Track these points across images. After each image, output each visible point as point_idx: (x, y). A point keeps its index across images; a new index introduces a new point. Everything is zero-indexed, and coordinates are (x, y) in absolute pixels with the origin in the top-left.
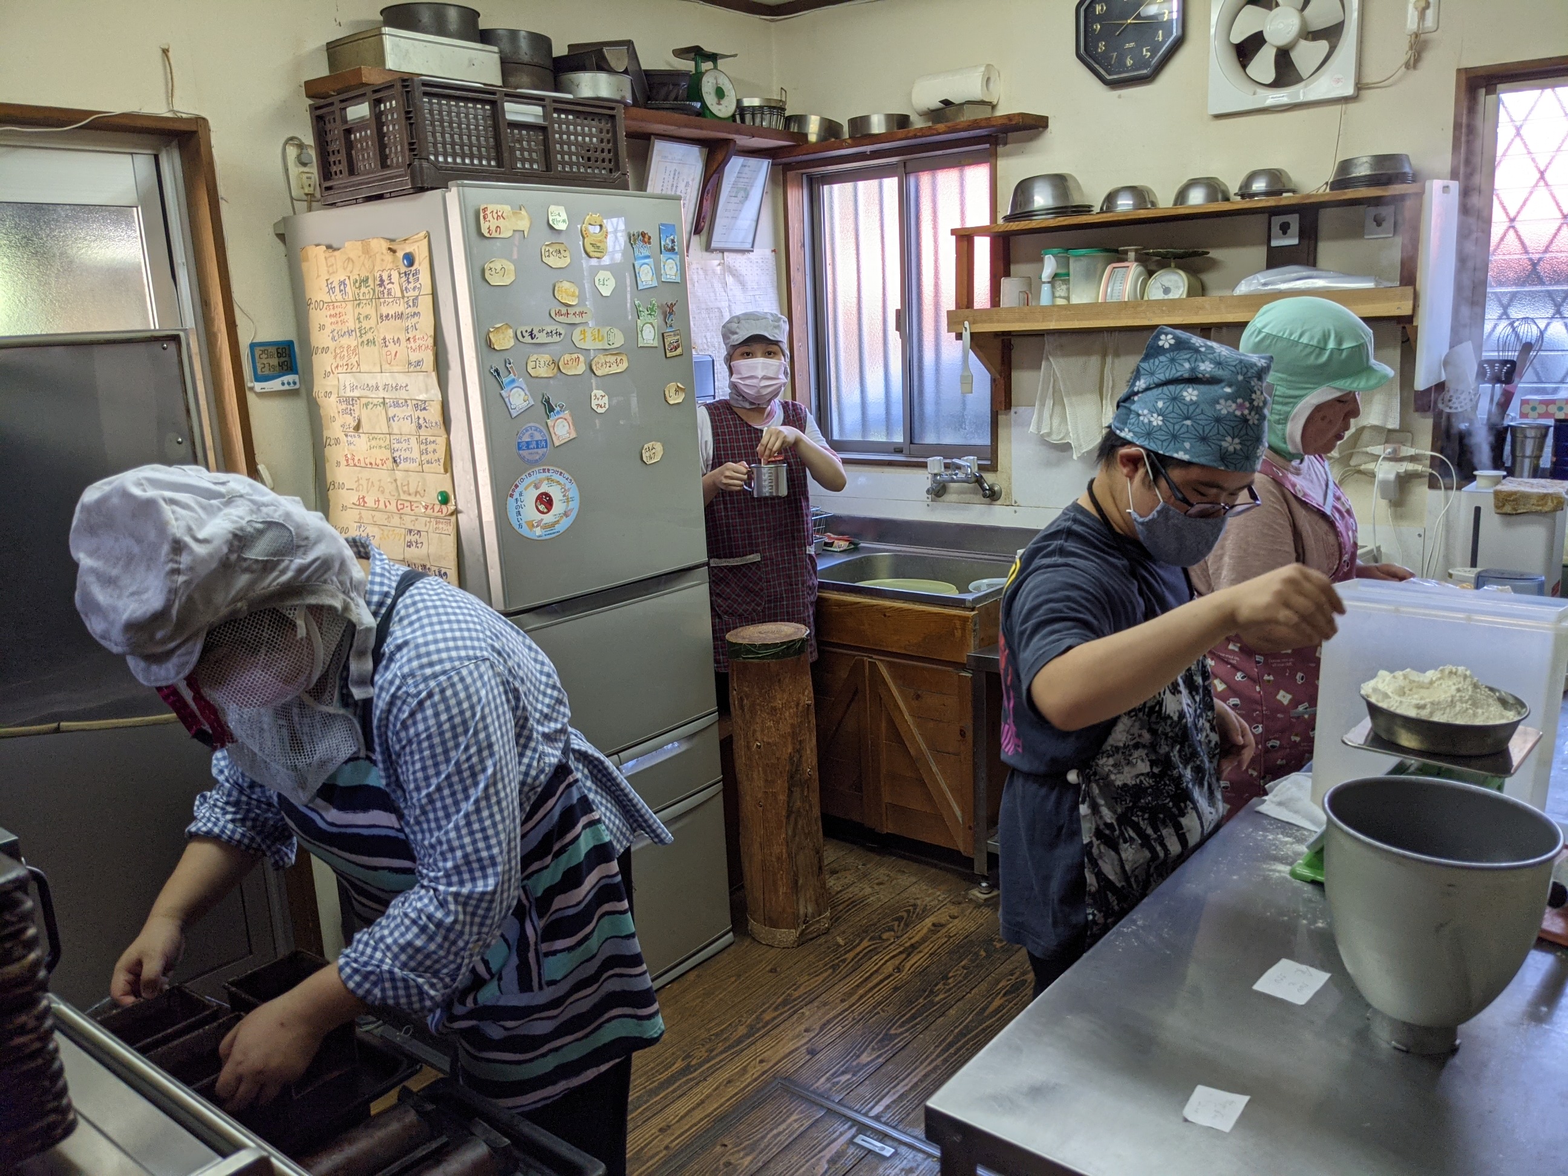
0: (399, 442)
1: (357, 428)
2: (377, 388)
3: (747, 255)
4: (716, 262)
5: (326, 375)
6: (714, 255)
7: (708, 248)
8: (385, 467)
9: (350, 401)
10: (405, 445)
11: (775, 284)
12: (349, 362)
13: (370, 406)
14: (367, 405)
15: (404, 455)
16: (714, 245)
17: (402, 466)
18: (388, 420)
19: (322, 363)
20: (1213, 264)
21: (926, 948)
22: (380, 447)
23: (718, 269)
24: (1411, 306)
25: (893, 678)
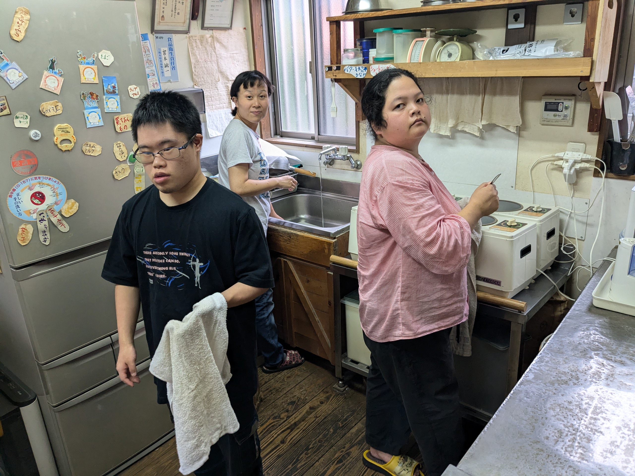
3: (227, 32)
4: (208, 36)
6: (206, 31)
7: (203, 27)
11: (247, 47)
16: (205, 25)
20: (479, 38)
21: (303, 425)
23: (210, 40)
24: (589, 71)
25: (296, 270)
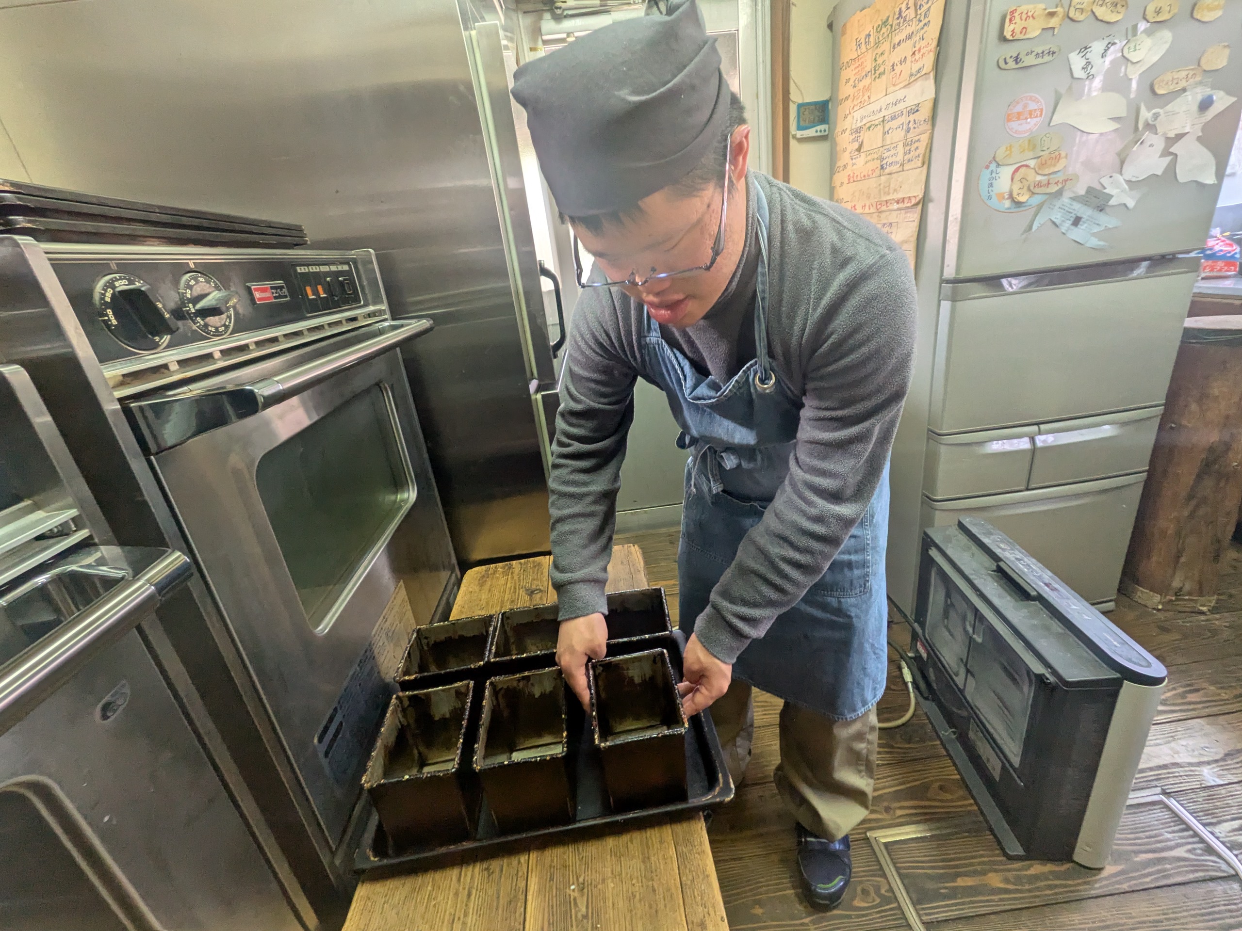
0: (889, 150)
1: (859, 150)
2: (881, 110)
5: (845, 117)
8: (874, 176)
9: (858, 130)
10: (892, 152)
12: (863, 100)
13: (873, 127)
14: (869, 128)
15: (890, 160)
17: (887, 171)
18: (884, 134)
19: (843, 109)
22: (874, 159)
